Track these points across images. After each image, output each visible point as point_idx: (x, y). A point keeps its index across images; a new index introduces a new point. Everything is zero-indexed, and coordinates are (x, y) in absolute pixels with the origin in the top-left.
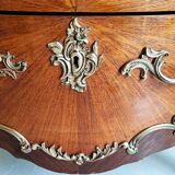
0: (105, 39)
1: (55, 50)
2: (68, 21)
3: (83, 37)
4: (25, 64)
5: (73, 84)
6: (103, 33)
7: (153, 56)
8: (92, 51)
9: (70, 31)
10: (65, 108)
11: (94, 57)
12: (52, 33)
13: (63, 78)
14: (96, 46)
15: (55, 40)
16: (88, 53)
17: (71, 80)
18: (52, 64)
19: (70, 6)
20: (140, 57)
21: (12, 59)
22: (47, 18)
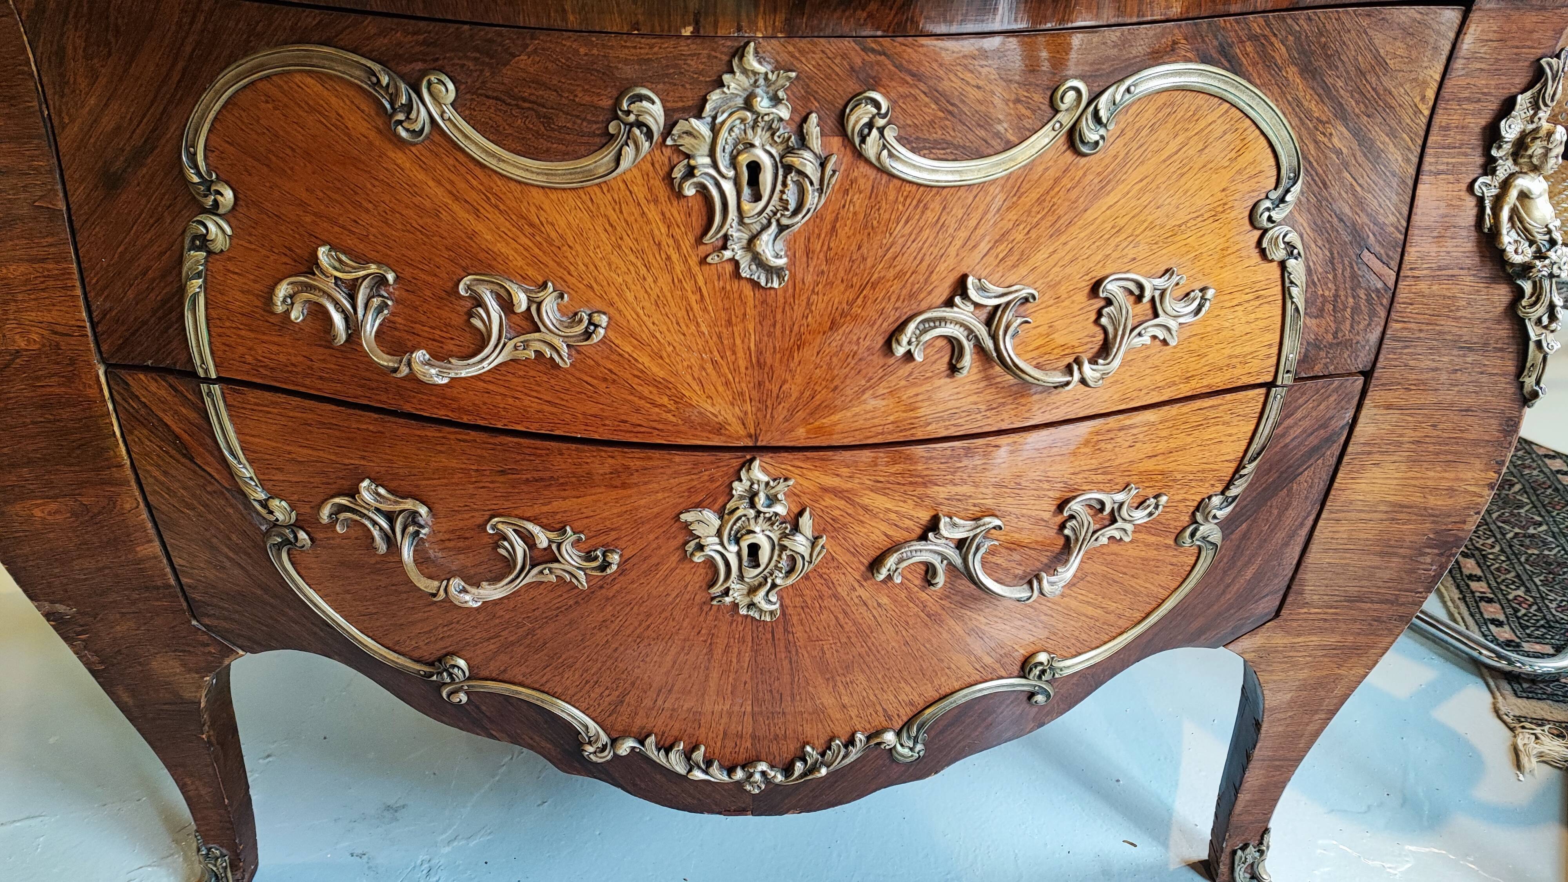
0: (828, 500)
1: (698, 530)
2: (736, 463)
3: (772, 500)
4: (615, 558)
5: (743, 601)
6: (825, 490)
7: (960, 535)
8: (796, 528)
9: (739, 488)
10: (718, 652)
11: (800, 544)
12: (691, 491)
13: (717, 590)
14: (806, 522)
15: (699, 506)
16: (784, 536)
17: (738, 592)
18: (686, 558)
19: (742, 432)
20: (923, 537)
21: (576, 544)
22: (678, 457)
